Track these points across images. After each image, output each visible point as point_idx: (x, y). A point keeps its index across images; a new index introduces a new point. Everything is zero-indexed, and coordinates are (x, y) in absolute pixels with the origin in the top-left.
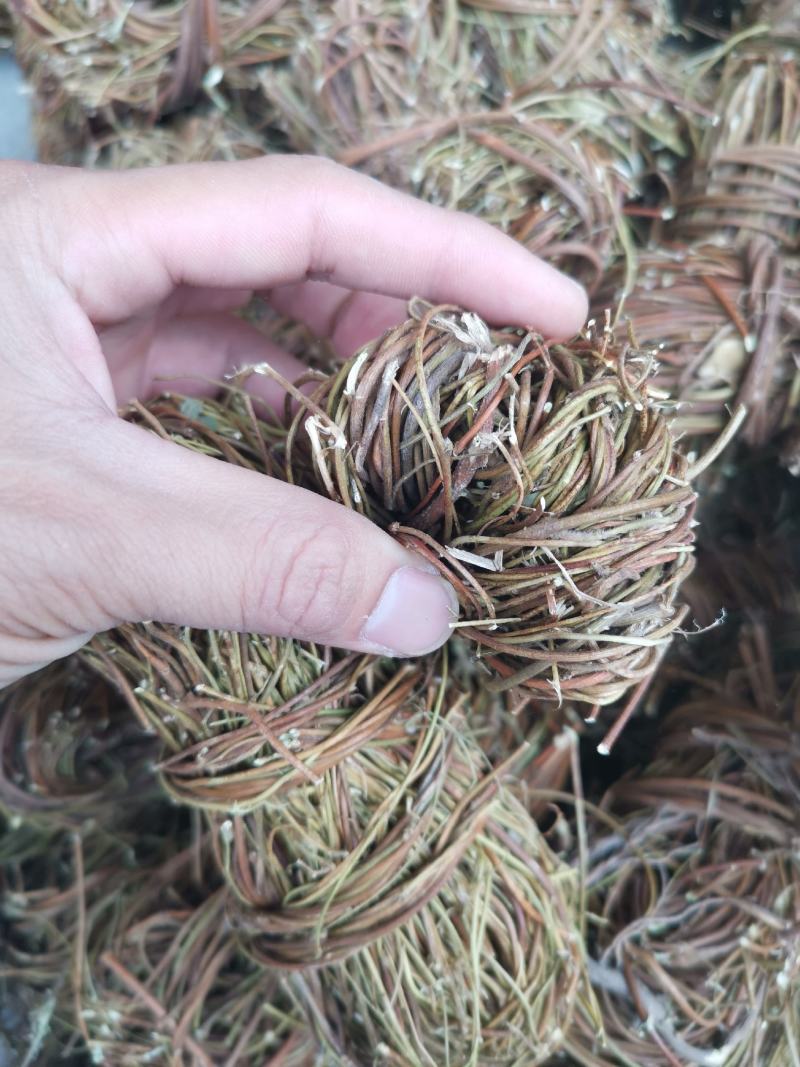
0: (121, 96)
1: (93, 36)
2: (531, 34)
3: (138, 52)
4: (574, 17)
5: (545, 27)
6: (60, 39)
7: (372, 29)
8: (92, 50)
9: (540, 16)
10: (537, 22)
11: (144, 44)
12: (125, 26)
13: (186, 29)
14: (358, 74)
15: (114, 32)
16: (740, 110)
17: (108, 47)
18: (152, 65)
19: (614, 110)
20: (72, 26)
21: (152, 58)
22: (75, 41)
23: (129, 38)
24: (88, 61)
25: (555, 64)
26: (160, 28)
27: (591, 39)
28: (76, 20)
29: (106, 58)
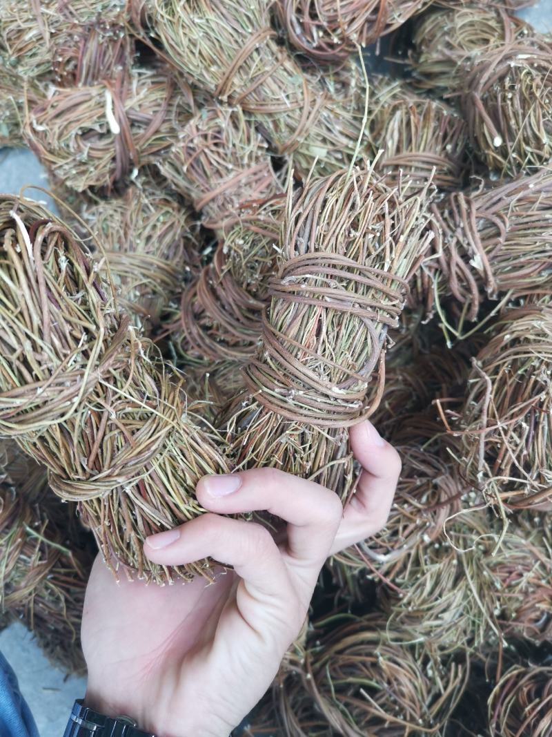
0: (92, 183)
1: (74, 160)
2: (282, 120)
3: (96, 162)
4: (301, 109)
5: (288, 116)
6: (60, 164)
7: (205, 137)
8: (75, 166)
9: (285, 112)
10: (285, 115)
11: (99, 159)
12: (89, 153)
13: (118, 147)
14: (203, 159)
15: (84, 157)
16: (392, 136)
17: (82, 163)
18: (105, 166)
19: (331, 147)
20: (64, 158)
21: (104, 164)
22: (67, 164)
23: (90, 158)
24: (74, 172)
25: (297, 132)
26: (105, 150)
27: (312, 116)
28: (65, 155)
29: (83, 168)
